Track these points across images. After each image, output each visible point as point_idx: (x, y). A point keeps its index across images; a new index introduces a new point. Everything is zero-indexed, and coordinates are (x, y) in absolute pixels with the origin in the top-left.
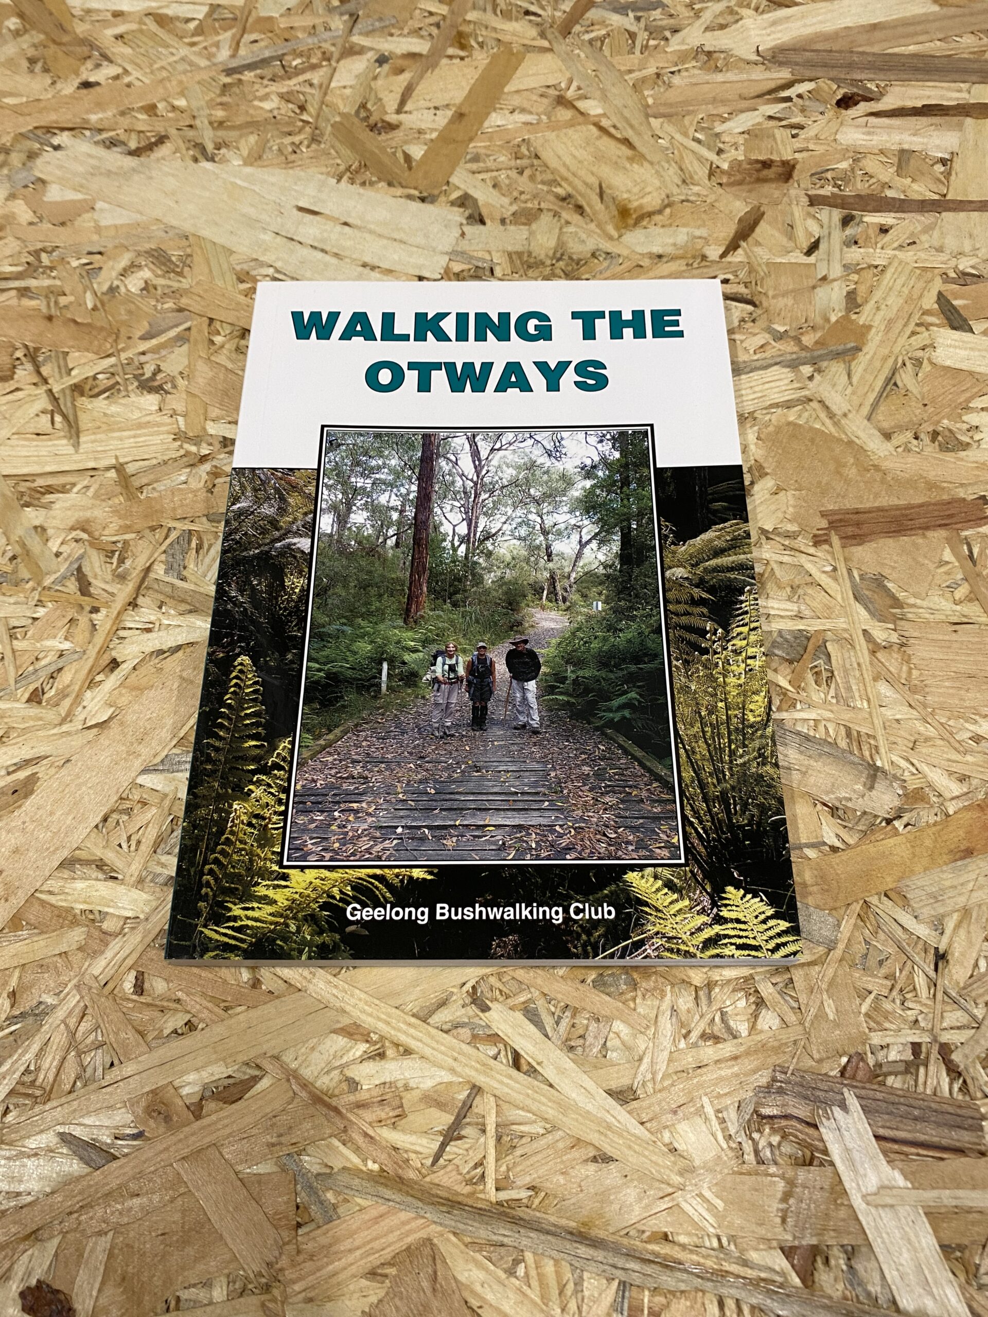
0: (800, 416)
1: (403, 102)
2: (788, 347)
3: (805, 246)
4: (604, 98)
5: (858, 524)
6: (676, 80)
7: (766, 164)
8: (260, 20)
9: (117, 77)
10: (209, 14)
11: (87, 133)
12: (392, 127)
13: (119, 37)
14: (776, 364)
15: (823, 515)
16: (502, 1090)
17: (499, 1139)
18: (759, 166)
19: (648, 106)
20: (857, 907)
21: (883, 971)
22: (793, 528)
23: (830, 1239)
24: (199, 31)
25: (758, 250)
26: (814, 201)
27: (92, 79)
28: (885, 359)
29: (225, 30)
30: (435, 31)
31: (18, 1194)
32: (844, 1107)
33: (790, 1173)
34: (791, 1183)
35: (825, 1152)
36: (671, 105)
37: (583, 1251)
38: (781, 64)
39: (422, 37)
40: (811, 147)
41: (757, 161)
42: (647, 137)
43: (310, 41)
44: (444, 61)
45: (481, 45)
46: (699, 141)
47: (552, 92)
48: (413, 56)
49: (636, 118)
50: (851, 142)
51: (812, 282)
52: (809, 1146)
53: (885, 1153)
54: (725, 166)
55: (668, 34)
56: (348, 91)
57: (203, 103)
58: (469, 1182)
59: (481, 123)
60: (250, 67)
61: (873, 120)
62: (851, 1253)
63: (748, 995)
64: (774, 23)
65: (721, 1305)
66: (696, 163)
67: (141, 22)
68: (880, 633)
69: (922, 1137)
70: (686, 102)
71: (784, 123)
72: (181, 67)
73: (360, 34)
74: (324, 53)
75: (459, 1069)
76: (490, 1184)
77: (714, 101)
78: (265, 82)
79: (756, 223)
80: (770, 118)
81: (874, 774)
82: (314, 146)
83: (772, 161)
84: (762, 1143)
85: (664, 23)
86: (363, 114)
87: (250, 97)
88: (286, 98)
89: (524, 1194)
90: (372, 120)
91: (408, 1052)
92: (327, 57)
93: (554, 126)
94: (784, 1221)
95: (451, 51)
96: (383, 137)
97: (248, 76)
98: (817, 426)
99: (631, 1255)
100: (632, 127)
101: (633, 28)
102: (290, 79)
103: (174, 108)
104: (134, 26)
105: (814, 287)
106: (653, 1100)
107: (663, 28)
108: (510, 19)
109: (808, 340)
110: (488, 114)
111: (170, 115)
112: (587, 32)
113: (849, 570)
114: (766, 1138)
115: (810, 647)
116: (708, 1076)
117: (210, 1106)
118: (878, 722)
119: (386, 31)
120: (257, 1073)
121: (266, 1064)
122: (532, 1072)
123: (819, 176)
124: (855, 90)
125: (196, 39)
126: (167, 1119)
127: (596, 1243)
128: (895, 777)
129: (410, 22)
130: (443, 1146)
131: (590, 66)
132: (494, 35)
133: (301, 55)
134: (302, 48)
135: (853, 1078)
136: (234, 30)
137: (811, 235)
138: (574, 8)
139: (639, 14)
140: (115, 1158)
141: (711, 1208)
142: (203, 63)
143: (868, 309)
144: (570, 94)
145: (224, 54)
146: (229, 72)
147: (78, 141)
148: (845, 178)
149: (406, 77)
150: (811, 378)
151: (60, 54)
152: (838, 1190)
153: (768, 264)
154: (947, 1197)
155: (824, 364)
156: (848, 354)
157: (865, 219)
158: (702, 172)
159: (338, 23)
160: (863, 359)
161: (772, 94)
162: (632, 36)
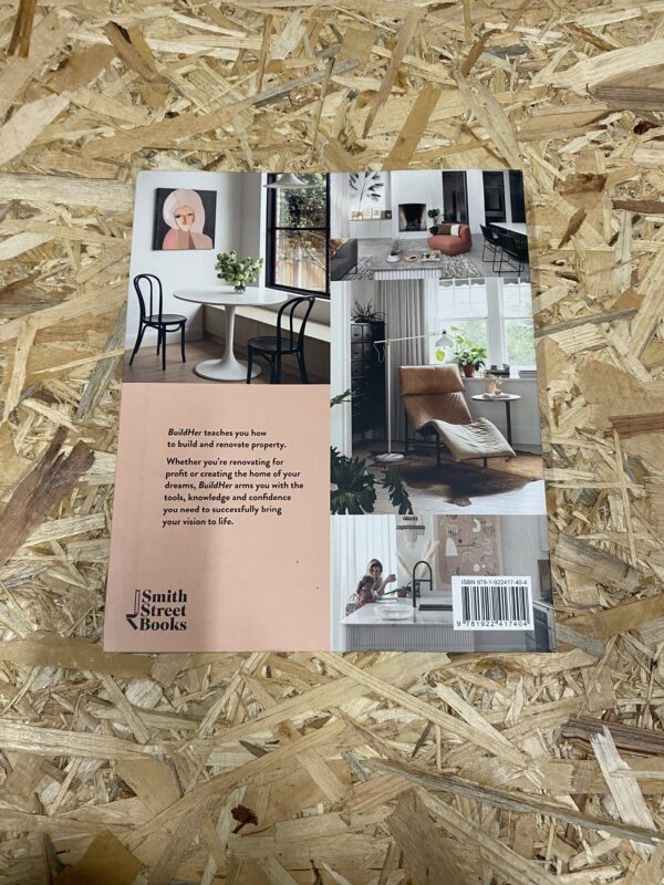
0: (600, 357)
1: (366, 130)
2: (595, 310)
3: (609, 238)
4: (491, 126)
5: (629, 426)
6: (536, 112)
7: (589, 178)
8: (273, 62)
9: (188, 109)
10: (240, 57)
11: (176, 152)
12: (361, 149)
13: (185, 75)
14: (588, 322)
15: (611, 419)
16: (443, 724)
17: (442, 745)
18: (584, 179)
19: (517, 133)
20: (614, 638)
21: (626, 669)
22: (593, 428)
23: (593, 791)
24: (235, 71)
25: (581, 242)
26: (617, 205)
27: (173, 111)
28: (652, 317)
29: (252, 71)
30: (383, 72)
31: (225, 768)
32: (603, 734)
33: (576, 762)
34: (577, 767)
35: (593, 754)
36: (531, 132)
37: (482, 795)
38: (601, 98)
39: (376, 77)
40: (617, 163)
41: (584, 176)
42: (516, 157)
43: (306, 80)
44: (391, 96)
45: (413, 83)
46: (547, 160)
47: (458, 121)
48: (371, 92)
49: (510, 141)
50: (641, 161)
51: (612, 264)
52: (586, 751)
53: (620, 754)
54: (564, 179)
55: (530, 73)
56: (332, 121)
57: (243, 130)
58: (430, 764)
59: (416, 146)
60: (269, 101)
61: (656, 143)
62: (602, 798)
63: (559, 681)
64: (599, 65)
65: (543, 818)
66: (546, 177)
67: (198, 64)
68: (637, 491)
69: (638, 748)
70: (542, 130)
71: (601, 146)
72: (228, 101)
73: (337, 74)
74: (315, 90)
75: (423, 713)
76: (439, 766)
77: (558, 128)
78: (280, 112)
79: (581, 222)
80: (593, 141)
81: (628, 568)
82: (314, 164)
83: (592, 175)
84: (564, 749)
85: (528, 65)
86: (343, 139)
87: (272, 125)
88: (294, 125)
89: (454, 770)
90: (349, 143)
91: (398, 706)
92: (317, 93)
93: (461, 149)
94: (572, 783)
95: (394, 89)
96: (356, 156)
97: (269, 108)
98: (610, 363)
99: (502, 797)
100: (507, 148)
101: (508, 70)
102: (295, 110)
103: (226, 133)
104: (194, 67)
105: (613, 268)
106: (513, 729)
107: (528, 69)
108: (431, 63)
109: (608, 305)
110: (419, 139)
111: (225, 138)
112: (480, 73)
113: (623, 454)
114: (566, 747)
115: (600, 498)
116: (539, 718)
117: (308, 730)
118: (631, 541)
119: (353, 71)
120: (328, 715)
121: (331, 710)
122: (457, 715)
123: (620, 186)
124: (647, 119)
125: (235, 78)
126: (289, 735)
127: (486, 792)
128: (638, 570)
129: (368, 65)
130: (417, 749)
131: (483, 100)
132: (421, 75)
133: (300, 92)
134: (300, 85)
135: (608, 720)
136: (257, 71)
137: (613, 230)
138: (471, 52)
139: (513, 57)
140: (267, 752)
141: (540, 777)
142: (241, 98)
143: (644, 283)
144: (470, 123)
145: (252, 91)
146: (259, 104)
147: (171, 160)
148: (636, 187)
149: (368, 108)
150: (608, 331)
151: (150, 89)
152: (598, 770)
153: (587, 252)
154: (648, 774)
155: (616, 321)
156: (630, 315)
157: (647, 219)
158: (549, 184)
159: (322, 65)
160: (638, 318)
161: (595, 123)
162: (508, 75)
